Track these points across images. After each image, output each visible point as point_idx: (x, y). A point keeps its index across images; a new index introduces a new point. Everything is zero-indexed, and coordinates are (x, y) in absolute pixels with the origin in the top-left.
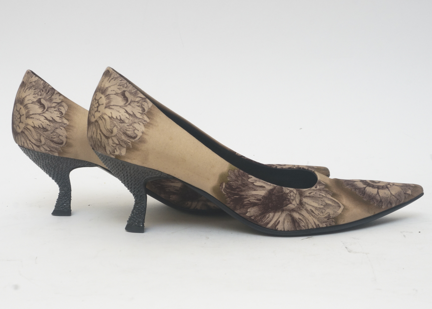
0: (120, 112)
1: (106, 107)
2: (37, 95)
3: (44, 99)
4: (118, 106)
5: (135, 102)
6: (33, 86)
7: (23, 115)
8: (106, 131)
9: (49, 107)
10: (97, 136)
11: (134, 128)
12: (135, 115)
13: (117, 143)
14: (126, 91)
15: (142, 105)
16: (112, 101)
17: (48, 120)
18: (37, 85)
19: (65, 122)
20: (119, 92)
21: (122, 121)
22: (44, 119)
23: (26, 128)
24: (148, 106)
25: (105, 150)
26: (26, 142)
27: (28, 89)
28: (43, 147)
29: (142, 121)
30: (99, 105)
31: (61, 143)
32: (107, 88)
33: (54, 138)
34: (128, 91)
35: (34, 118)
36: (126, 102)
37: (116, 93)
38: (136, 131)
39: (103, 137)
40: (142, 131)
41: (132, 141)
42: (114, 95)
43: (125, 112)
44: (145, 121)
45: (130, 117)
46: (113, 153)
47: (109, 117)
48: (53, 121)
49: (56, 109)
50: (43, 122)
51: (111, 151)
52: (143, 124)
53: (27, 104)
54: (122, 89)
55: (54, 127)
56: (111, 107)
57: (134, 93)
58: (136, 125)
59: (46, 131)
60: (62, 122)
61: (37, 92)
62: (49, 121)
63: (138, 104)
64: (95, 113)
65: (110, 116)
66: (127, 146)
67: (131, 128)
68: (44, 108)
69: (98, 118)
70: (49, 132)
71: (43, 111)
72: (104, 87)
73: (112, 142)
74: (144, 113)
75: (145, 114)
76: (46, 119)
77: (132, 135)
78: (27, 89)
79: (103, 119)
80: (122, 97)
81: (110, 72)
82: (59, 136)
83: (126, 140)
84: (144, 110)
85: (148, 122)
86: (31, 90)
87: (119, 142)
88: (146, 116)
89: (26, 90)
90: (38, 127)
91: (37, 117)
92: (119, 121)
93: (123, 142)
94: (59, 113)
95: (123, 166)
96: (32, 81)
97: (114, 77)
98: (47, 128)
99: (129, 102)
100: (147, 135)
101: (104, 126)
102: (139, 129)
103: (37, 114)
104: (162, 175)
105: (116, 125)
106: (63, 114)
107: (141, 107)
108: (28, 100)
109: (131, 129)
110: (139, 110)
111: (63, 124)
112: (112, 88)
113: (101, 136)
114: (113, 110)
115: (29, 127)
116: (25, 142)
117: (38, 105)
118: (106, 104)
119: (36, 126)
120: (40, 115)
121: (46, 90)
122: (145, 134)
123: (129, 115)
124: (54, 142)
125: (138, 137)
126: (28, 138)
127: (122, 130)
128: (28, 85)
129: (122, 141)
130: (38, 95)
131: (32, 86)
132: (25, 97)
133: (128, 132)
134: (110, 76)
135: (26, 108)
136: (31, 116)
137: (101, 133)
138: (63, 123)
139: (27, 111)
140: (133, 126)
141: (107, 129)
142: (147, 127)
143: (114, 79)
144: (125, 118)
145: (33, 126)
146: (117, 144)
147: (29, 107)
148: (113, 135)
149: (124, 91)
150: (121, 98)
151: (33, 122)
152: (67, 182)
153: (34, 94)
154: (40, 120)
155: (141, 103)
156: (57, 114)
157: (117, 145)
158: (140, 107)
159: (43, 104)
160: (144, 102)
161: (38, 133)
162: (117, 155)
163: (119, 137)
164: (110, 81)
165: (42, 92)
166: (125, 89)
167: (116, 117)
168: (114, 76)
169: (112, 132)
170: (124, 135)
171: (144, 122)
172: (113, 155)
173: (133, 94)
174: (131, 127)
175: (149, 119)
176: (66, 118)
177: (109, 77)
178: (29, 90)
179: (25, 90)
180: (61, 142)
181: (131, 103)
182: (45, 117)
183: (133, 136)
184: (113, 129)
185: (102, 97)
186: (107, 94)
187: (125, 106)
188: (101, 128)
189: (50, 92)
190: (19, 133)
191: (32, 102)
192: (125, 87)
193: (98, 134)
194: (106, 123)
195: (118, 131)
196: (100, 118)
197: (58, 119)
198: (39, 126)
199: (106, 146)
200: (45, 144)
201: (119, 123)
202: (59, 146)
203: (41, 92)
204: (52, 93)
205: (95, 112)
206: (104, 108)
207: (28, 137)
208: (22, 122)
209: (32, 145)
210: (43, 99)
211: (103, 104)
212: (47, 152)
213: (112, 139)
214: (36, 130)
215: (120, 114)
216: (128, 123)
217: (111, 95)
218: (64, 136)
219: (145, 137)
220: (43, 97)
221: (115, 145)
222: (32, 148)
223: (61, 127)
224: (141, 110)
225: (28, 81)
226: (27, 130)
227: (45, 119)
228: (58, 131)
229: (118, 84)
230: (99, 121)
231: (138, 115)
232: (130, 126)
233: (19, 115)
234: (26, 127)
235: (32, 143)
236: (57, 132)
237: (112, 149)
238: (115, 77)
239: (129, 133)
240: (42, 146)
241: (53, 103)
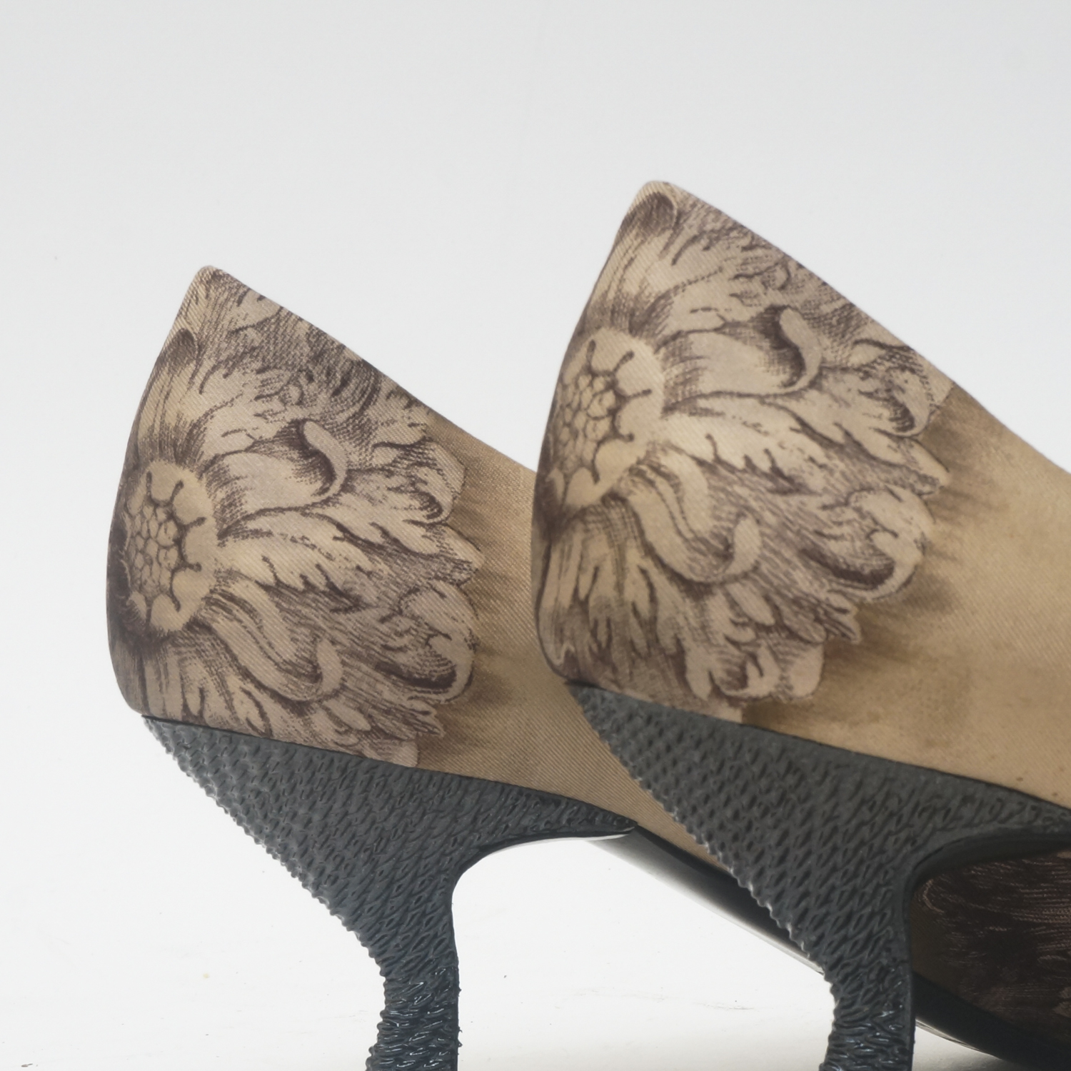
0: (763, 429)
1: (669, 409)
2: (276, 405)
3: (322, 422)
4: (749, 396)
5: (845, 370)
6: (254, 349)
7: (201, 520)
8: (683, 547)
9: (358, 470)
10: (619, 587)
11: (868, 522)
12: (858, 445)
13: (766, 617)
14: (784, 308)
15: (890, 387)
16: (705, 368)
17: (357, 545)
18: (275, 344)
19: (461, 556)
20: (744, 313)
21: (782, 481)
22: (336, 538)
23: (222, 600)
24: (930, 396)
25: (681, 670)
26: (222, 684)
27: (223, 371)
28: (327, 709)
29: (911, 481)
30: (622, 399)
31: (441, 678)
32: (665, 296)
33: (401, 649)
34: (795, 309)
35: (269, 534)
36: (794, 374)
37: (726, 324)
38: (881, 540)
39: (668, 592)
40: (918, 536)
41: (863, 599)
42: (713, 335)
43: (798, 427)
44: (924, 479)
45: (828, 457)
46: (731, 685)
47: (701, 462)
48: (389, 547)
49: (395, 481)
50: (329, 557)
51: (719, 674)
52: (920, 494)
53: (223, 456)
54: (756, 296)
55: (397, 584)
56: (702, 403)
57: (834, 321)
58: (878, 505)
59: (347, 610)
60: (442, 556)
61: (278, 385)
62: (367, 547)
63: (869, 385)
64: (596, 450)
65: (708, 456)
66: (827, 631)
67: (849, 522)
68: (329, 475)
69: (626, 475)
70: (370, 616)
71: (323, 490)
72: (642, 292)
73: (731, 615)
74: (908, 433)
75: (917, 441)
76: (347, 535)
77: (858, 562)
78: (214, 368)
79: (659, 481)
80: (766, 344)
81: (671, 207)
82: (430, 636)
83: (823, 595)
84: (904, 417)
85: (942, 488)
86: (236, 373)
87: (776, 610)
88: (924, 451)
89: (206, 379)
90: (300, 586)
91: (294, 525)
92: (770, 485)
93: (801, 607)
94: (416, 503)
95: (788, 771)
96: (241, 323)
97: (702, 232)
98: (357, 591)
99: (812, 370)
100: (954, 559)
101: (673, 518)
102: (898, 525)
103: (290, 509)
104: (1039, 822)
105: (748, 508)
106: (440, 511)
107: (885, 400)
108: (225, 434)
109: (846, 530)
110: (880, 417)
111: (449, 566)
112: (697, 295)
113: (651, 586)
114: (720, 419)
115: (237, 589)
116: (211, 686)
117: (292, 460)
118: (670, 389)
119: (283, 577)
120: (304, 514)
121: (328, 374)
122: (942, 555)
123: (821, 444)
124: (400, 676)
125: (900, 575)
126: (235, 658)
127: (790, 534)
128: (219, 351)
129: (796, 601)
130: (284, 401)
131: (244, 353)
132: (206, 415)
133: (833, 547)
134: (677, 228)
135: (216, 476)
136: (251, 525)
137: (648, 564)
138: (448, 560)
139: (221, 494)
140: (858, 510)
141: (689, 536)
142: (946, 513)
143: (704, 242)
144: (806, 466)
145: (271, 581)
146: (761, 628)
147: (234, 471)
148: (735, 568)
149: (775, 310)
150: (760, 348)
151: (265, 559)
152: (436, 936)
153: (257, 398)
154: (313, 547)
155: (882, 380)
156: (409, 508)
157: (763, 634)
158: (878, 399)
159: (317, 453)
160: (903, 369)
161: (303, 621)
162: (755, 700)
163: (776, 582)
164: (679, 255)
165: (305, 387)
166: (777, 298)
167: (748, 460)
168: (704, 223)
169: (726, 554)
170: (807, 566)
171: (919, 487)
172: (733, 702)
173: (831, 326)
174: (849, 514)
175: (947, 469)
176: (460, 533)
177: (668, 233)
178: (226, 376)
179: (198, 380)
180: (443, 671)
181: (826, 377)
182: (340, 527)
183: (867, 571)
184: (729, 530)
185: (637, 355)
186: (668, 332)
187: (788, 395)
188: (651, 537)
189: (352, 386)
190: (171, 637)
191: (249, 442)
192: (778, 283)
193: (634, 574)
194: (679, 500)
195: (765, 545)
196: (641, 474)
197: (415, 538)
198: (307, 583)
199: (688, 643)
200: (343, 687)
201: (770, 496)
202: (425, 700)
203: (300, 387)
204: (363, 393)
205: (600, 443)
206: (658, 411)
207: (235, 652)
208: (191, 566)
209: (258, 705)
210: (316, 422)
211: (647, 392)
212: (352, 739)
213: (727, 595)
214: (290, 603)
215: (771, 443)
216: (825, 490)
217: (692, 337)
218: (457, 638)
219: (943, 570)
220: (317, 410)
221: (747, 635)
222: (258, 723)
223: (441, 586)
224: (891, 420)
225: (217, 323)
226: (229, 612)
227: (339, 534)
228: (423, 605)
229: (731, 272)
230: (630, 492)
231: (880, 447)
232: (838, 510)
233: (171, 525)
234: (224, 594)
235: (260, 686)
236: (417, 613)
237: (728, 661)
238: (709, 227)
239: (835, 548)
240: (325, 703)
241: (375, 446)
